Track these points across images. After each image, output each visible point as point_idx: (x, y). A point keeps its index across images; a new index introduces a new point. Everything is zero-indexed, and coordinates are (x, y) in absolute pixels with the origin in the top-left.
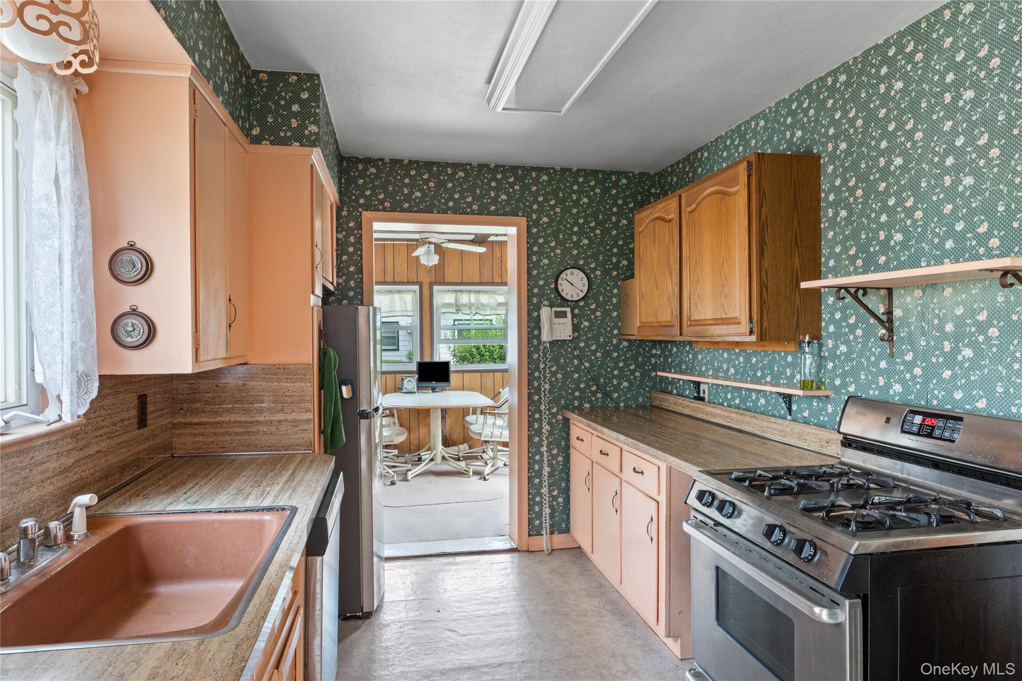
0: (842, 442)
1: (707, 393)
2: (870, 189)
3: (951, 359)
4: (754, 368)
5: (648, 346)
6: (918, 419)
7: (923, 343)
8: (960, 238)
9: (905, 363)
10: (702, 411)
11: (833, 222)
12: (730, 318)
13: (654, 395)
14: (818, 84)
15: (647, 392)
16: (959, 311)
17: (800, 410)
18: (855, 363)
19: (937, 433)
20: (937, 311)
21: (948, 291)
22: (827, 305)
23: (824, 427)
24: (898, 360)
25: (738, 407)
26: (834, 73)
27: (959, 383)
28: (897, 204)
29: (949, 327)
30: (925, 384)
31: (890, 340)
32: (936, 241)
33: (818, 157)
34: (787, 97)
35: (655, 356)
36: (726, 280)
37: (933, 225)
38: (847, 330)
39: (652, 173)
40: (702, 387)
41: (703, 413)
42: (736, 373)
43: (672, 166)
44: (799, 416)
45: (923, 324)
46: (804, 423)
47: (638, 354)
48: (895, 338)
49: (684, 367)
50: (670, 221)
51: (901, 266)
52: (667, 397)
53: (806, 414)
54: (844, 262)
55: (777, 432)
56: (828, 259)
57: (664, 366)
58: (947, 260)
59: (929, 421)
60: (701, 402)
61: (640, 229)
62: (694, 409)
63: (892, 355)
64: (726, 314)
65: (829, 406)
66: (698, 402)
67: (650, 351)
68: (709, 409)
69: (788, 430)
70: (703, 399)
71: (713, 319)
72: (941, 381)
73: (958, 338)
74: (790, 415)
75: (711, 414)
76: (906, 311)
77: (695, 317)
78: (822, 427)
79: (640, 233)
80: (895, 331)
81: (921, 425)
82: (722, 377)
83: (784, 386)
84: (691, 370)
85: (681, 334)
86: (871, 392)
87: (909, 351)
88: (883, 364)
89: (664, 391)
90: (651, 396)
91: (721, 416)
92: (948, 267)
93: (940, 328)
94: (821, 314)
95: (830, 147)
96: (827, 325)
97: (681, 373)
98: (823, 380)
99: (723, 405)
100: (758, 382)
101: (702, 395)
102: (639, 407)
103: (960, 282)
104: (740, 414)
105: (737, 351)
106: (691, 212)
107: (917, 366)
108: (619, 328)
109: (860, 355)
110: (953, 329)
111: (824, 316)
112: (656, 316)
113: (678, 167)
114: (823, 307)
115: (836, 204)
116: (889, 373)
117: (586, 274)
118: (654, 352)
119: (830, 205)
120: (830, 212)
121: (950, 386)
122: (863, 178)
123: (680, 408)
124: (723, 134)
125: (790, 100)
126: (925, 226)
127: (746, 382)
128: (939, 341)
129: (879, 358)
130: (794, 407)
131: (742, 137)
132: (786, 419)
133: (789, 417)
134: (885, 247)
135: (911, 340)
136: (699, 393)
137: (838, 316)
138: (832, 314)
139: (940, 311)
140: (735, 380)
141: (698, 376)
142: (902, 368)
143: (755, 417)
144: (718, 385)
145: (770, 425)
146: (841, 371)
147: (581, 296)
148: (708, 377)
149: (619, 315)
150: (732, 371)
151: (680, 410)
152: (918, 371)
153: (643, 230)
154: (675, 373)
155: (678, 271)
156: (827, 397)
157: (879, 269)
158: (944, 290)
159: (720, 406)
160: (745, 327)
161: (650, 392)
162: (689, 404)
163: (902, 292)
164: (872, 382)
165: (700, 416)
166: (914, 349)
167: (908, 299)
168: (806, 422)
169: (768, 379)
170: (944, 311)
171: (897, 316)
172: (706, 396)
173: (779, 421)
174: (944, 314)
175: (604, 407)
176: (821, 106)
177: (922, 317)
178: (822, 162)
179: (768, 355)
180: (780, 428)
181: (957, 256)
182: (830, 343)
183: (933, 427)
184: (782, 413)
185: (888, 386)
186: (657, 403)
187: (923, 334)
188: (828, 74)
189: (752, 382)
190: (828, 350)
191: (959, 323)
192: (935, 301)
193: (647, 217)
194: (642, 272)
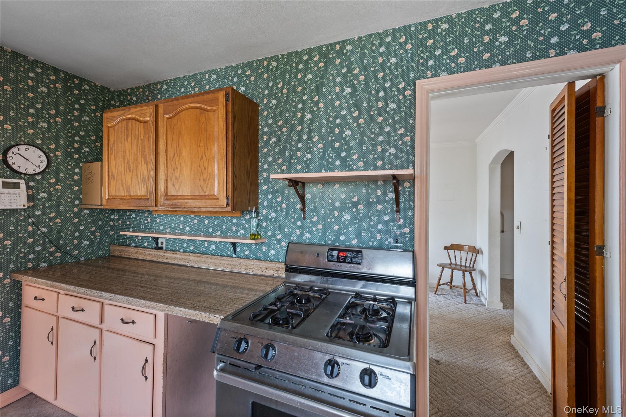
0: (286, 269)
1: (165, 244)
2: (292, 128)
3: (338, 220)
4: (207, 227)
5: (108, 213)
6: (335, 253)
7: (323, 212)
8: (343, 160)
9: (312, 222)
10: (163, 257)
11: (267, 144)
12: (208, 195)
13: (112, 248)
14: (257, 63)
15: (106, 246)
16: (343, 196)
17: (243, 251)
18: (281, 222)
19: (348, 260)
20: (331, 196)
21: (337, 186)
22: (263, 190)
23: (260, 260)
24: (308, 221)
25: (192, 252)
26: (269, 59)
27: (343, 232)
28: (308, 139)
29: (337, 204)
30: (324, 233)
31: (303, 210)
32: (331, 160)
33: (257, 105)
34: (234, 65)
35: (113, 220)
36: (205, 169)
37: (329, 152)
38: (276, 205)
39: (112, 89)
40: (160, 241)
41: (163, 258)
42: (191, 229)
43: (132, 89)
44: (242, 254)
45: (323, 202)
46: (246, 258)
47: (99, 219)
48: (306, 209)
49: (142, 227)
50: (145, 122)
51: (310, 171)
52: (127, 249)
53: (247, 253)
54: (274, 167)
55: (229, 266)
56: (263, 164)
57: (122, 227)
58: (336, 170)
59: (341, 254)
60: (161, 251)
61: (110, 125)
62: (154, 256)
63: (304, 218)
64: (205, 192)
65: (264, 247)
66: (159, 251)
67: (109, 216)
68: (169, 255)
69: (237, 264)
70: (161, 248)
71: (191, 195)
72: (333, 231)
73: (342, 209)
74: (235, 254)
75: (171, 258)
76: (313, 196)
77: (172, 192)
78: (259, 260)
79: (109, 127)
80: (306, 205)
81: (338, 256)
82: (178, 233)
83: (230, 237)
84: (150, 229)
85: (156, 205)
86: (292, 239)
87: (315, 216)
88: (299, 223)
89: (122, 245)
90: (109, 250)
91: (180, 259)
92: (337, 174)
93: (333, 204)
94: (258, 195)
95: (265, 101)
96: (263, 201)
97: (140, 231)
98: (260, 233)
99: (179, 251)
100: (210, 236)
101: (160, 245)
102: (98, 259)
103: (344, 182)
104: (197, 257)
105: (192, 216)
106: (169, 118)
107: (319, 224)
108: (80, 200)
109: (284, 218)
110: (339, 205)
111: (260, 196)
112: (128, 191)
113: (138, 91)
114: (259, 191)
115: (269, 134)
116: (302, 228)
117: (45, 153)
118: (112, 217)
119: (265, 134)
120: (265, 138)
121: (338, 234)
122: (287, 122)
123: (140, 256)
124: (181, 77)
125: (237, 67)
126: (324, 153)
127: (200, 236)
128: (332, 211)
129: (297, 220)
130: (238, 249)
131: (198, 82)
132: (232, 257)
133: (234, 256)
134: (301, 160)
135: (316, 210)
136: (157, 244)
137: (270, 196)
138: (266, 195)
139: (332, 196)
140: (190, 235)
141: (156, 233)
142: (311, 225)
143: (210, 258)
144: (175, 239)
145: (223, 262)
146: (271, 227)
147: (38, 170)
148: (166, 234)
149: (80, 189)
150: (188, 229)
151: (141, 257)
152: (320, 226)
153: (114, 126)
154: (134, 231)
155: (154, 159)
156: (263, 243)
157: (296, 171)
158: (334, 185)
159: (178, 253)
160: (223, 202)
161: (109, 246)
162: (150, 252)
163: (311, 185)
164: (292, 233)
165: (160, 260)
166: (317, 215)
167: (315, 189)
168: (247, 258)
169: (218, 233)
170: (335, 196)
171: (308, 198)
172: (164, 246)
173: (229, 259)
174: (334, 197)
175: (63, 263)
176: (259, 76)
177: (322, 198)
178: (259, 108)
179: (218, 219)
180: (231, 263)
181: (342, 168)
182: (264, 212)
183: (346, 257)
184: (229, 253)
185: (302, 234)
186: (116, 254)
187: (323, 207)
188: (265, 59)
189: (205, 236)
190: (263, 216)
191: (343, 201)
192: (330, 190)
193: (119, 116)
194: (112, 157)
